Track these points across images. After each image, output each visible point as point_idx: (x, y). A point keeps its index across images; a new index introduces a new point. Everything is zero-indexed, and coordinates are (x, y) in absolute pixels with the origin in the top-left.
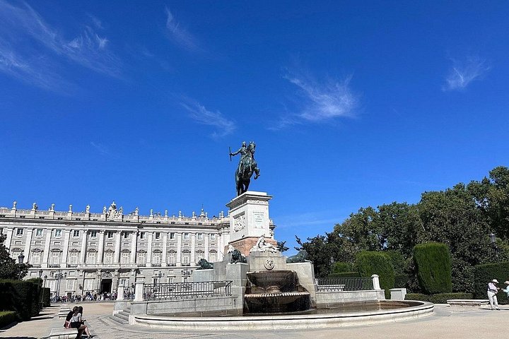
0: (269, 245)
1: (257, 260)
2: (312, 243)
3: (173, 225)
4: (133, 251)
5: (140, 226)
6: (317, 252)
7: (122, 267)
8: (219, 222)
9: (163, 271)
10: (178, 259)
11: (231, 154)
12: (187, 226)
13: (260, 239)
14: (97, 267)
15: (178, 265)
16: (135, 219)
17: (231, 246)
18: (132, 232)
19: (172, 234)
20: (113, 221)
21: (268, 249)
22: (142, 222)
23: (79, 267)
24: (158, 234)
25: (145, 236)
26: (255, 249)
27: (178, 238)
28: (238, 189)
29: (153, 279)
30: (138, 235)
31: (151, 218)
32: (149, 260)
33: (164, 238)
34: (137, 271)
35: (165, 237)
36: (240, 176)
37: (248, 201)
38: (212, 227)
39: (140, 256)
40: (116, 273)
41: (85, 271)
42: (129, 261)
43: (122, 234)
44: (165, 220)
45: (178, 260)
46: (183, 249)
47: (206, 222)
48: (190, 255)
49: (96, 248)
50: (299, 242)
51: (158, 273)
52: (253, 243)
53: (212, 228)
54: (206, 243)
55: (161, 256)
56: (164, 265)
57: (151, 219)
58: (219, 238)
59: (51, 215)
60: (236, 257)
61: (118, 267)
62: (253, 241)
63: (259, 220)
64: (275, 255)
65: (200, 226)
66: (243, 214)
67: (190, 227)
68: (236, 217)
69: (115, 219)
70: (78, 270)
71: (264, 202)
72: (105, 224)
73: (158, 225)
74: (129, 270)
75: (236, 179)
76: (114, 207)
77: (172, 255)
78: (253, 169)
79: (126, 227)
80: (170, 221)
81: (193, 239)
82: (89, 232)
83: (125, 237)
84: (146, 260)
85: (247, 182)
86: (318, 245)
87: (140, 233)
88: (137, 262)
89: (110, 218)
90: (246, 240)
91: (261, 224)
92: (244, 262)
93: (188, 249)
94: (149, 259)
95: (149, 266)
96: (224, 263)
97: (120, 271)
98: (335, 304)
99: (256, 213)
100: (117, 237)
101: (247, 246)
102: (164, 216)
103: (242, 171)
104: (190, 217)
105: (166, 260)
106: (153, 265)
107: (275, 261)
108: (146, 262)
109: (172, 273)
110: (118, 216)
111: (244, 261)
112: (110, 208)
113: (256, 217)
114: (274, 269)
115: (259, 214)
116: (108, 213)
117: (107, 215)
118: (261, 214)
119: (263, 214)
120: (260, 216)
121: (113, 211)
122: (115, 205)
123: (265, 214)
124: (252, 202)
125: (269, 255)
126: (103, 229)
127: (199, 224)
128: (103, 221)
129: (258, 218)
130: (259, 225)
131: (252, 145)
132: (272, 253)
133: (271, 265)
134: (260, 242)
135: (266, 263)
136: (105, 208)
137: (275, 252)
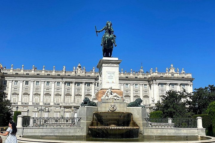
0: (115, 94)
1: (104, 105)
8: (149, 76)
11: (97, 31)
12: (127, 79)
14: (71, 105)
16: (93, 74)
18: (91, 83)
20: (79, 76)
22: (98, 76)
23: (61, 105)
30: (95, 85)
37: (103, 65)
41: (65, 107)
47: (140, 76)
49: (70, 93)
53: (145, 80)
54: (141, 90)
59: (43, 73)
62: (104, 91)
63: (111, 78)
69: (81, 75)
70: (61, 107)
71: (115, 65)
72: (75, 78)
76: (80, 67)
81: (131, 87)
82: (65, 83)
89: (78, 74)
91: (113, 80)
92: (94, 106)
93: (128, 94)
98: (160, 136)
100: (82, 86)
112: (78, 68)
113: (109, 75)
114: (117, 111)
115: (111, 73)
116: (76, 71)
117: (75, 72)
118: (113, 73)
119: (114, 73)
120: (112, 74)
121: (79, 69)
122: (80, 65)
123: (116, 73)
124: (106, 65)
125: (113, 101)
126: (74, 81)
127: (135, 78)
128: (73, 76)
129: (110, 76)
130: (110, 81)
131: (109, 24)
132: (115, 100)
133: (113, 108)
134: (108, 92)
135: (110, 107)
136: (74, 68)
137: (118, 100)
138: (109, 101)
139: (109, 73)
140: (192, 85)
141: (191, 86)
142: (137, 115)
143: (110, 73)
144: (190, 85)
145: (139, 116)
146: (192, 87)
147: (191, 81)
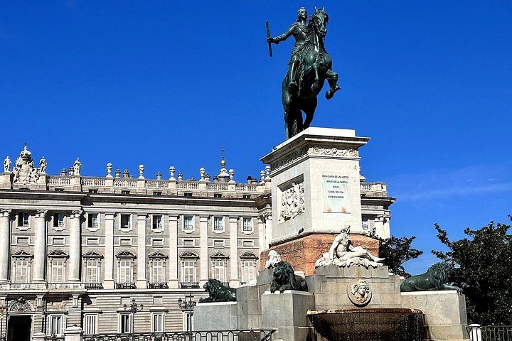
0: (359, 250)
1: (331, 285)
2: (476, 240)
3: (157, 198)
4: (74, 256)
5: (86, 201)
6: (488, 262)
7: (52, 290)
8: (260, 191)
9: (140, 299)
10: (172, 273)
11: (271, 40)
12: (189, 199)
13: (338, 238)
15: (173, 286)
16: (73, 184)
17: (273, 253)
18: (69, 213)
19: (157, 218)
20: (26, 189)
21: (356, 260)
22: (91, 191)
24: (125, 219)
25: (97, 221)
26: (327, 259)
27: (170, 226)
28: (289, 121)
29: (119, 315)
30: (82, 220)
31: (109, 183)
32: (108, 275)
33: (140, 226)
34: (85, 298)
35: (142, 226)
36: (293, 90)
37: (311, 151)
38: (245, 201)
39: (90, 266)
40: (39, 302)
42: (65, 276)
43: (47, 218)
44: (139, 186)
45: (173, 275)
46: (182, 251)
47: (231, 190)
48: (197, 266)
50: (443, 238)
51: (128, 302)
52: (322, 247)
53: (246, 205)
54: (233, 237)
55: (135, 267)
56: (141, 286)
57: (109, 185)
58: (261, 226)
60: (283, 278)
61: (43, 289)
62: (322, 241)
63: (336, 195)
64: (374, 273)
65: (217, 200)
66: (299, 180)
67: (195, 203)
68: (285, 187)
69: (32, 185)
71: (348, 154)
72: (11, 197)
73: (126, 198)
74: (67, 296)
75: (284, 98)
76: (28, 159)
77: (158, 265)
78: (323, 74)
79: (56, 202)
80: (151, 190)
81: (201, 228)
83: (56, 225)
84: (102, 273)
85: (310, 106)
86: (488, 244)
87: (86, 216)
88: (84, 278)
89: (21, 183)
90: (307, 240)
91: (342, 203)
92: (301, 289)
93: (192, 250)
94: (108, 272)
95: (108, 286)
96: (257, 289)
97: (49, 298)
99: (329, 178)
100: (37, 223)
101: (308, 254)
102: (136, 178)
103: (297, 79)
104: (195, 180)
105: (147, 274)
106: (119, 286)
107: (373, 287)
108: (102, 278)
109: (161, 303)
110: (38, 177)
111: (300, 285)
112: (20, 161)
113: (330, 187)
114: (372, 306)
115: (338, 180)
116: (15, 173)
117: (12, 176)
118: (342, 180)
119: (346, 180)
120: (340, 185)
121: (25, 167)
122: (29, 153)
123: (350, 181)
124: (321, 152)
125: (359, 273)
126: (7, 207)
127: (215, 196)
128: (5, 190)
129: (335, 189)
130: (337, 205)
131: (321, 17)
132: (367, 268)
133: (363, 296)
134: (340, 243)
135: (353, 291)
136: (8, 160)
137: (375, 268)
138: (346, 272)
139: (330, 179)
140: (388, 219)
141: (385, 221)
142: (441, 316)
143: (334, 179)
144: (382, 219)
145: (450, 322)
146: (387, 224)
147: (386, 205)
